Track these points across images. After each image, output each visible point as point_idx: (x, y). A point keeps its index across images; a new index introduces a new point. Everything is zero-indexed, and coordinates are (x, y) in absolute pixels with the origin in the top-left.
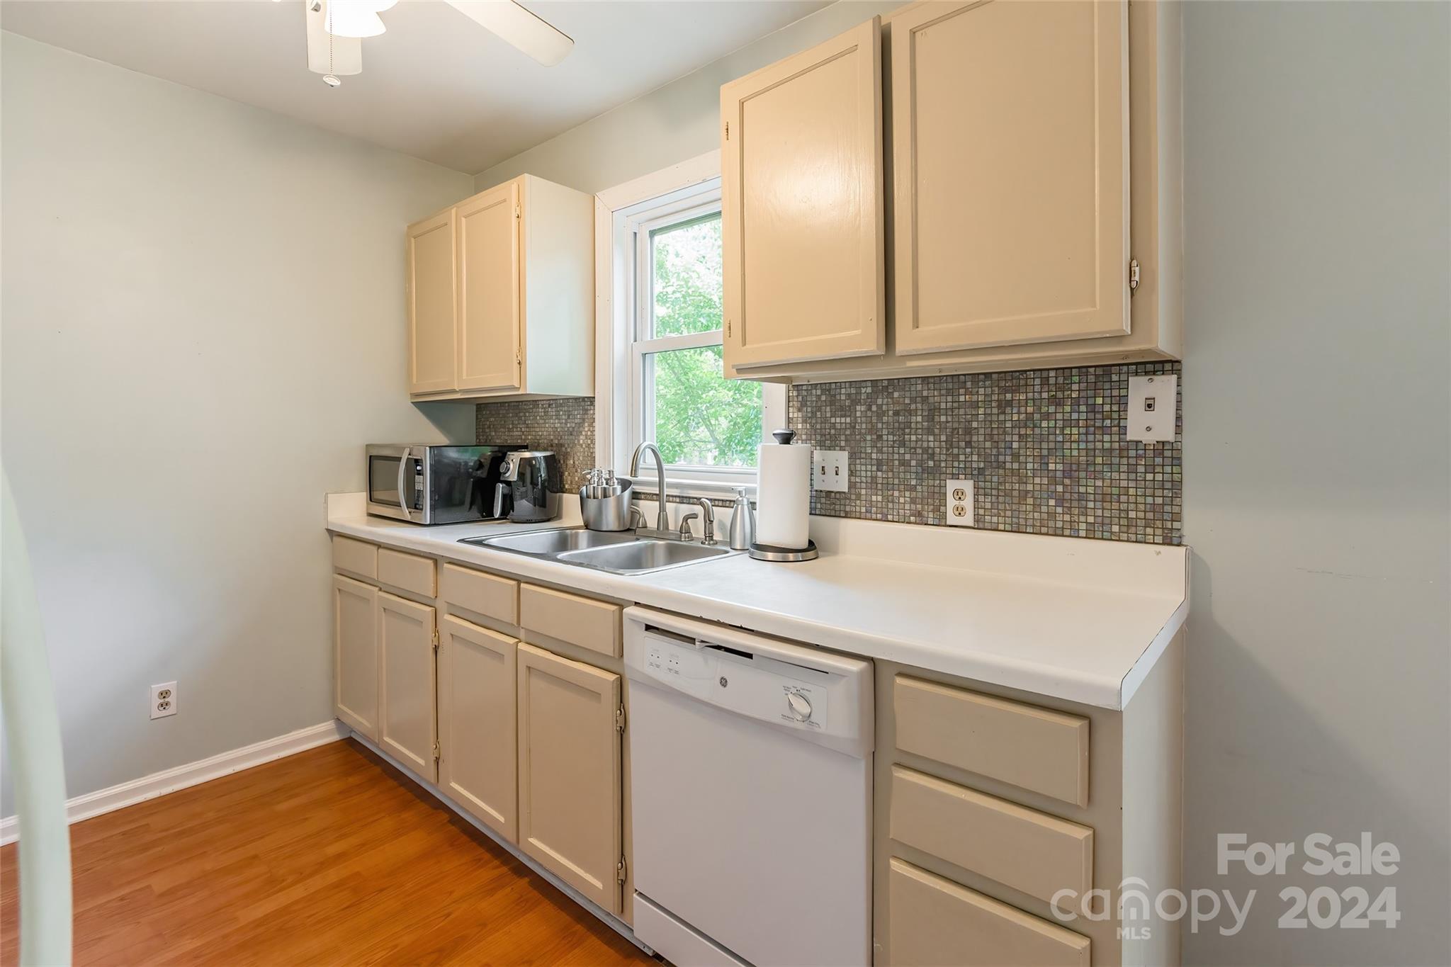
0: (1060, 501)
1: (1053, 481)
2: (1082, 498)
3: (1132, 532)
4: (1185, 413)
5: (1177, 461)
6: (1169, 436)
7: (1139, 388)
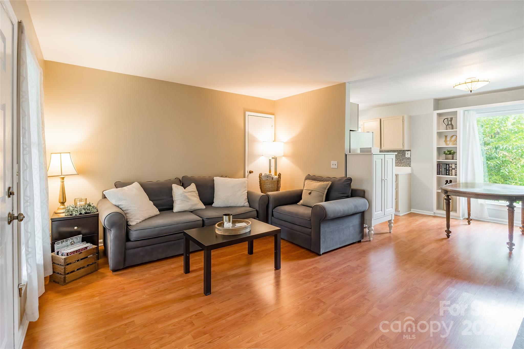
0: (399, 163)
1: (399, 161)
2: (402, 163)
3: (406, 166)
4: (411, 155)
5: (411, 159)
6: (410, 157)
7: (407, 152)
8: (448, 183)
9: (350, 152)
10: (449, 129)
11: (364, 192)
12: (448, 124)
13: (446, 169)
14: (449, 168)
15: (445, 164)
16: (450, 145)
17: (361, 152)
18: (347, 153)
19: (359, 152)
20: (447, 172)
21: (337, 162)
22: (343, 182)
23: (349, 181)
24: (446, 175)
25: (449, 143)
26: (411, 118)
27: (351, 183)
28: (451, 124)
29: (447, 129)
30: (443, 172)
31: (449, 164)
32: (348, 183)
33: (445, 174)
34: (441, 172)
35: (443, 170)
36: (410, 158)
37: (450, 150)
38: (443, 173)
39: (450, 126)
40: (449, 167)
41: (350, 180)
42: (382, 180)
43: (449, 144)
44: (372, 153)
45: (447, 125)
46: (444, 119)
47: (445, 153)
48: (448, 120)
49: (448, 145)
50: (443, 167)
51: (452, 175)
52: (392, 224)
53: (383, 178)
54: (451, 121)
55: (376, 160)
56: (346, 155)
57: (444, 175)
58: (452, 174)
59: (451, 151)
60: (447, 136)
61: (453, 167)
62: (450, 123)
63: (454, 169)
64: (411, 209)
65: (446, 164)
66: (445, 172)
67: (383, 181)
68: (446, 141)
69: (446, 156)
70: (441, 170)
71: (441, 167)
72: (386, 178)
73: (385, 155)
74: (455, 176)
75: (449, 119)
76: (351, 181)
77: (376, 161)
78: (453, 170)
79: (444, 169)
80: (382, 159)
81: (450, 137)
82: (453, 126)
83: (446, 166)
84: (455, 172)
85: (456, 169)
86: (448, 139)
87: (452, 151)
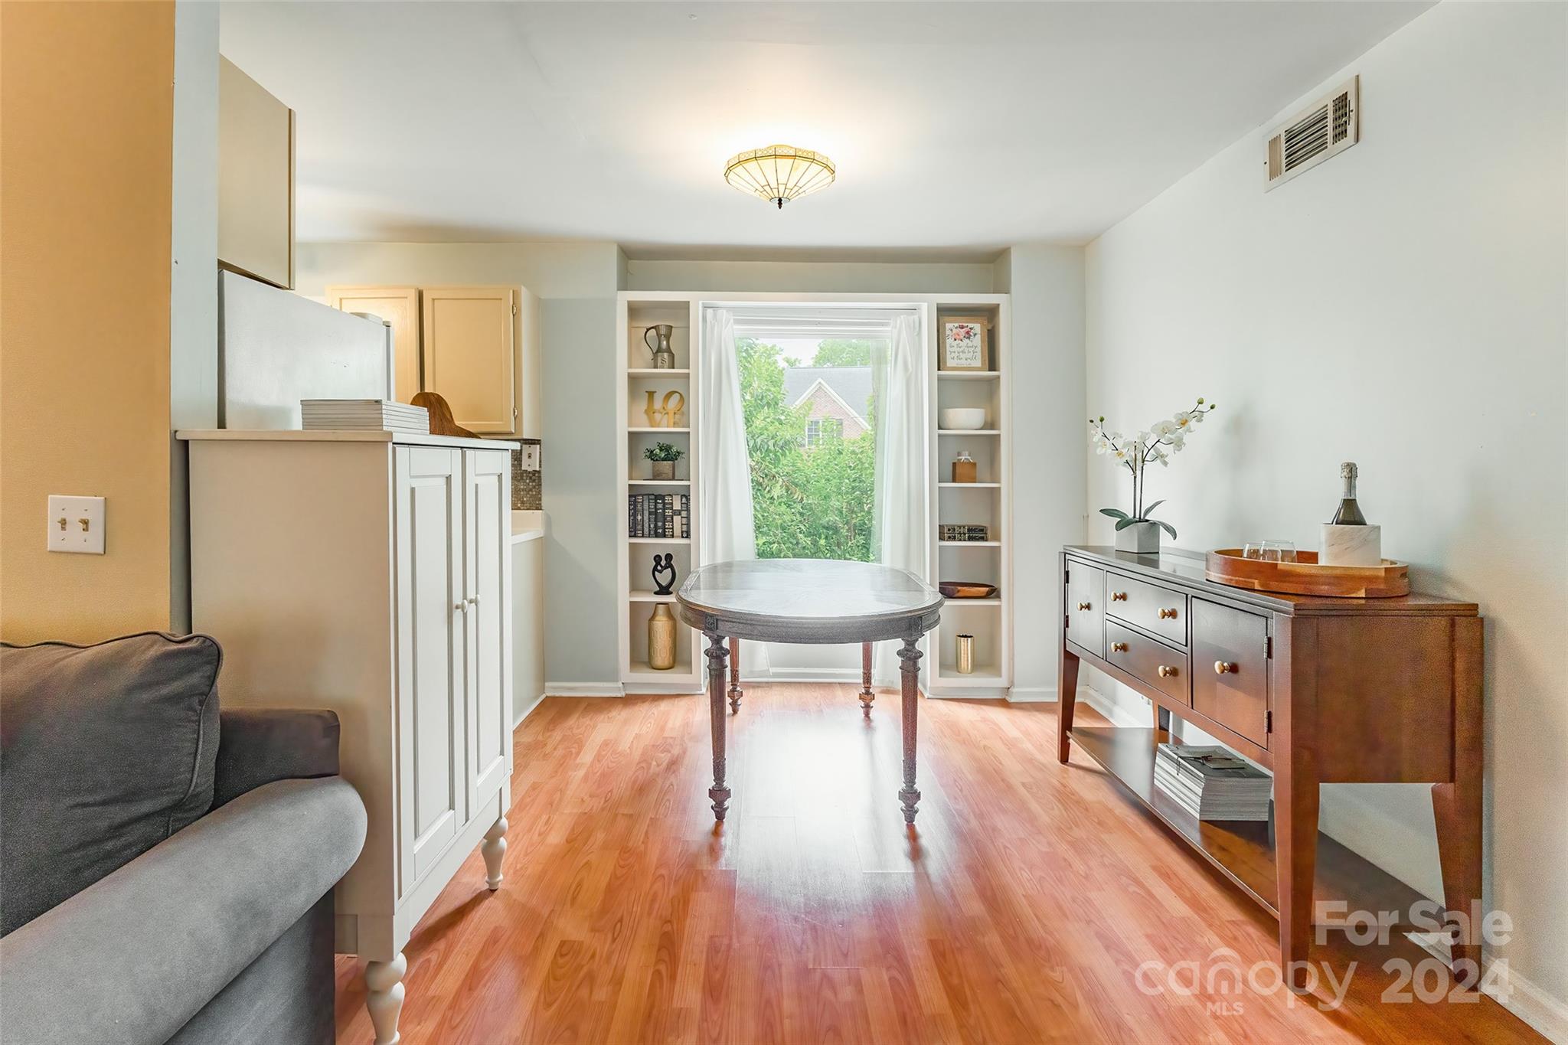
4: (542, 460)
5: (540, 478)
6: (539, 468)
7: (526, 450)
8: (661, 566)
9: (222, 424)
10: (663, 367)
11: (330, 725)
12: (659, 350)
13: (656, 513)
14: (664, 510)
15: (650, 497)
16: (665, 427)
17: (307, 423)
18: (197, 426)
19: (297, 424)
20: (660, 524)
21: (103, 498)
22: (131, 690)
23: (190, 671)
24: (656, 537)
25: (661, 419)
26: (541, 307)
27: (212, 679)
28: (669, 350)
29: (656, 367)
30: (646, 525)
31: (664, 496)
32: (176, 686)
33: (652, 532)
34: (639, 527)
35: (644, 518)
36: (539, 472)
37: (664, 441)
38: (646, 530)
39: (666, 355)
40: (664, 506)
41: (210, 654)
42: (450, 609)
43: (660, 422)
44: (391, 434)
45: (657, 352)
46: (648, 330)
47: (651, 455)
48: (659, 335)
49: (658, 427)
50: (646, 507)
51: (673, 536)
52: (502, 840)
53: (457, 599)
54: (668, 337)
55: (415, 483)
56: (186, 443)
57: (649, 536)
58: (673, 532)
59: (670, 448)
60: (655, 392)
61: (677, 506)
62: (665, 343)
63: (679, 513)
64: (544, 682)
65: (657, 497)
66: (652, 526)
67: (458, 615)
68: (650, 412)
69: (654, 466)
70: (639, 518)
71: (639, 507)
72: (471, 595)
73: (468, 452)
74: (683, 537)
75: (663, 331)
76: (207, 670)
77: (413, 490)
78: (675, 517)
79: (650, 513)
80: (449, 478)
81: (663, 396)
82: (672, 356)
83: (656, 503)
84: (682, 524)
85: (684, 514)
86: (658, 404)
87: (674, 449)
